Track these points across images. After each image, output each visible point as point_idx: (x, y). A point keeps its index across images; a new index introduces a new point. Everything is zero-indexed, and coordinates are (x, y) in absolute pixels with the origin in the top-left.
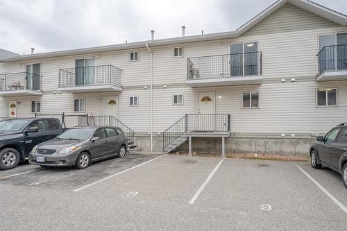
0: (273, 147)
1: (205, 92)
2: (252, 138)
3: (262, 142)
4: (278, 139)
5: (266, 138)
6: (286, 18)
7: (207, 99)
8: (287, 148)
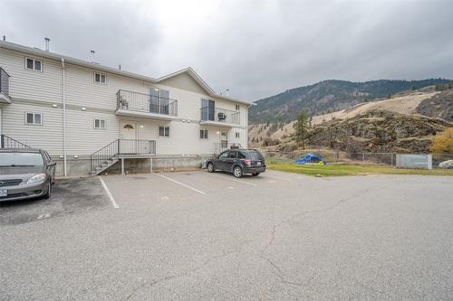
0: (177, 164)
1: (128, 122)
2: (165, 159)
3: (171, 161)
4: (180, 158)
5: (174, 157)
6: (185, 80)
7: (128, 126)
8: (185, 164)
